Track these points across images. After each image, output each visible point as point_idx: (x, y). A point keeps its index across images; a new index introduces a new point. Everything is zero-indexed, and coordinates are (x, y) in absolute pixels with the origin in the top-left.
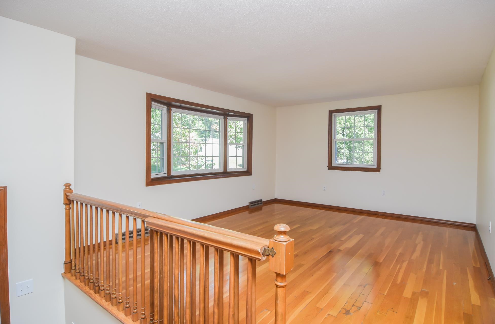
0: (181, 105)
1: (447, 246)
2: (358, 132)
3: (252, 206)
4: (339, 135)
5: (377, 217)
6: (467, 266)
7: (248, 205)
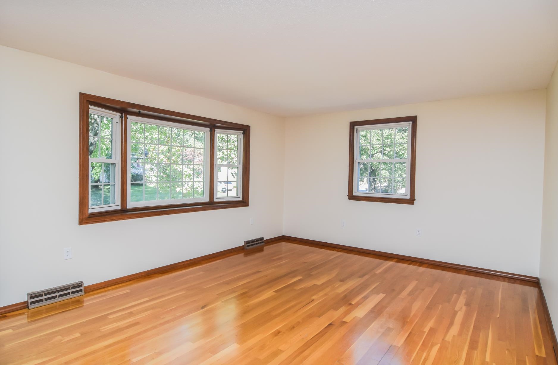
0: (140, 112)
1: (498, 316)
2: (400, 150)
3: (248, 246)
4: (378, 153)
5: (410, 264)
6: (527, 355)
7: (243, 245)
